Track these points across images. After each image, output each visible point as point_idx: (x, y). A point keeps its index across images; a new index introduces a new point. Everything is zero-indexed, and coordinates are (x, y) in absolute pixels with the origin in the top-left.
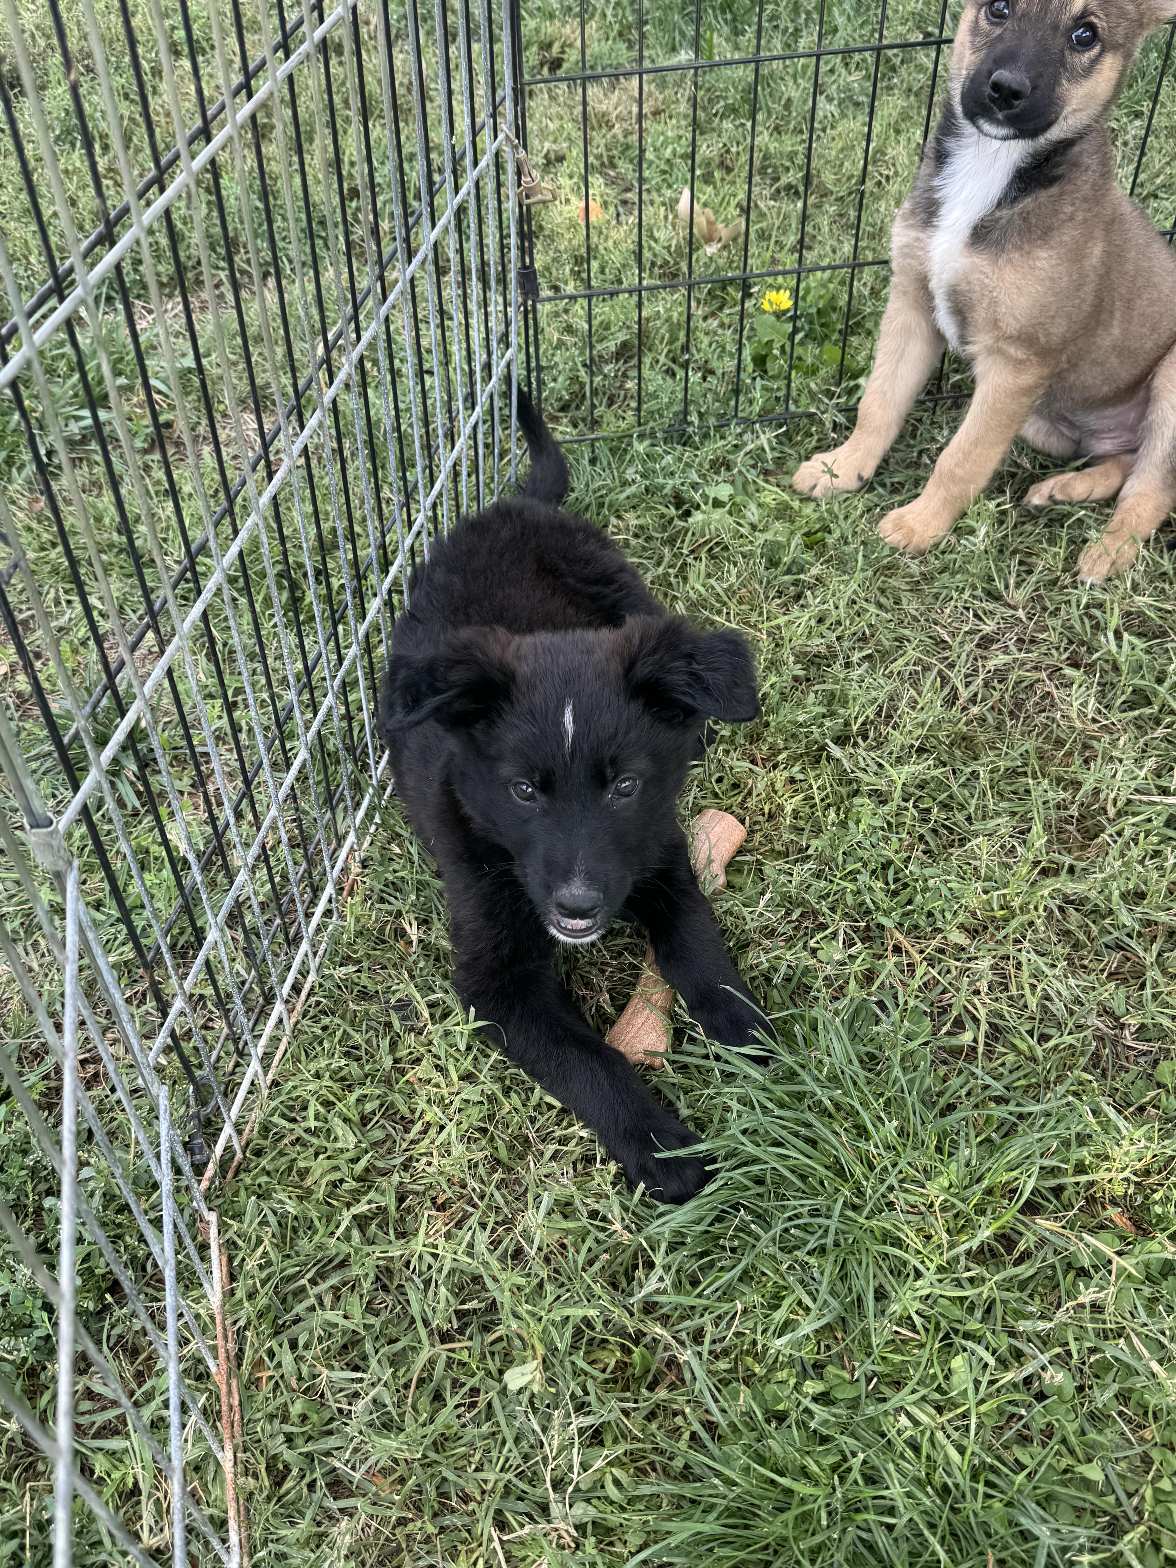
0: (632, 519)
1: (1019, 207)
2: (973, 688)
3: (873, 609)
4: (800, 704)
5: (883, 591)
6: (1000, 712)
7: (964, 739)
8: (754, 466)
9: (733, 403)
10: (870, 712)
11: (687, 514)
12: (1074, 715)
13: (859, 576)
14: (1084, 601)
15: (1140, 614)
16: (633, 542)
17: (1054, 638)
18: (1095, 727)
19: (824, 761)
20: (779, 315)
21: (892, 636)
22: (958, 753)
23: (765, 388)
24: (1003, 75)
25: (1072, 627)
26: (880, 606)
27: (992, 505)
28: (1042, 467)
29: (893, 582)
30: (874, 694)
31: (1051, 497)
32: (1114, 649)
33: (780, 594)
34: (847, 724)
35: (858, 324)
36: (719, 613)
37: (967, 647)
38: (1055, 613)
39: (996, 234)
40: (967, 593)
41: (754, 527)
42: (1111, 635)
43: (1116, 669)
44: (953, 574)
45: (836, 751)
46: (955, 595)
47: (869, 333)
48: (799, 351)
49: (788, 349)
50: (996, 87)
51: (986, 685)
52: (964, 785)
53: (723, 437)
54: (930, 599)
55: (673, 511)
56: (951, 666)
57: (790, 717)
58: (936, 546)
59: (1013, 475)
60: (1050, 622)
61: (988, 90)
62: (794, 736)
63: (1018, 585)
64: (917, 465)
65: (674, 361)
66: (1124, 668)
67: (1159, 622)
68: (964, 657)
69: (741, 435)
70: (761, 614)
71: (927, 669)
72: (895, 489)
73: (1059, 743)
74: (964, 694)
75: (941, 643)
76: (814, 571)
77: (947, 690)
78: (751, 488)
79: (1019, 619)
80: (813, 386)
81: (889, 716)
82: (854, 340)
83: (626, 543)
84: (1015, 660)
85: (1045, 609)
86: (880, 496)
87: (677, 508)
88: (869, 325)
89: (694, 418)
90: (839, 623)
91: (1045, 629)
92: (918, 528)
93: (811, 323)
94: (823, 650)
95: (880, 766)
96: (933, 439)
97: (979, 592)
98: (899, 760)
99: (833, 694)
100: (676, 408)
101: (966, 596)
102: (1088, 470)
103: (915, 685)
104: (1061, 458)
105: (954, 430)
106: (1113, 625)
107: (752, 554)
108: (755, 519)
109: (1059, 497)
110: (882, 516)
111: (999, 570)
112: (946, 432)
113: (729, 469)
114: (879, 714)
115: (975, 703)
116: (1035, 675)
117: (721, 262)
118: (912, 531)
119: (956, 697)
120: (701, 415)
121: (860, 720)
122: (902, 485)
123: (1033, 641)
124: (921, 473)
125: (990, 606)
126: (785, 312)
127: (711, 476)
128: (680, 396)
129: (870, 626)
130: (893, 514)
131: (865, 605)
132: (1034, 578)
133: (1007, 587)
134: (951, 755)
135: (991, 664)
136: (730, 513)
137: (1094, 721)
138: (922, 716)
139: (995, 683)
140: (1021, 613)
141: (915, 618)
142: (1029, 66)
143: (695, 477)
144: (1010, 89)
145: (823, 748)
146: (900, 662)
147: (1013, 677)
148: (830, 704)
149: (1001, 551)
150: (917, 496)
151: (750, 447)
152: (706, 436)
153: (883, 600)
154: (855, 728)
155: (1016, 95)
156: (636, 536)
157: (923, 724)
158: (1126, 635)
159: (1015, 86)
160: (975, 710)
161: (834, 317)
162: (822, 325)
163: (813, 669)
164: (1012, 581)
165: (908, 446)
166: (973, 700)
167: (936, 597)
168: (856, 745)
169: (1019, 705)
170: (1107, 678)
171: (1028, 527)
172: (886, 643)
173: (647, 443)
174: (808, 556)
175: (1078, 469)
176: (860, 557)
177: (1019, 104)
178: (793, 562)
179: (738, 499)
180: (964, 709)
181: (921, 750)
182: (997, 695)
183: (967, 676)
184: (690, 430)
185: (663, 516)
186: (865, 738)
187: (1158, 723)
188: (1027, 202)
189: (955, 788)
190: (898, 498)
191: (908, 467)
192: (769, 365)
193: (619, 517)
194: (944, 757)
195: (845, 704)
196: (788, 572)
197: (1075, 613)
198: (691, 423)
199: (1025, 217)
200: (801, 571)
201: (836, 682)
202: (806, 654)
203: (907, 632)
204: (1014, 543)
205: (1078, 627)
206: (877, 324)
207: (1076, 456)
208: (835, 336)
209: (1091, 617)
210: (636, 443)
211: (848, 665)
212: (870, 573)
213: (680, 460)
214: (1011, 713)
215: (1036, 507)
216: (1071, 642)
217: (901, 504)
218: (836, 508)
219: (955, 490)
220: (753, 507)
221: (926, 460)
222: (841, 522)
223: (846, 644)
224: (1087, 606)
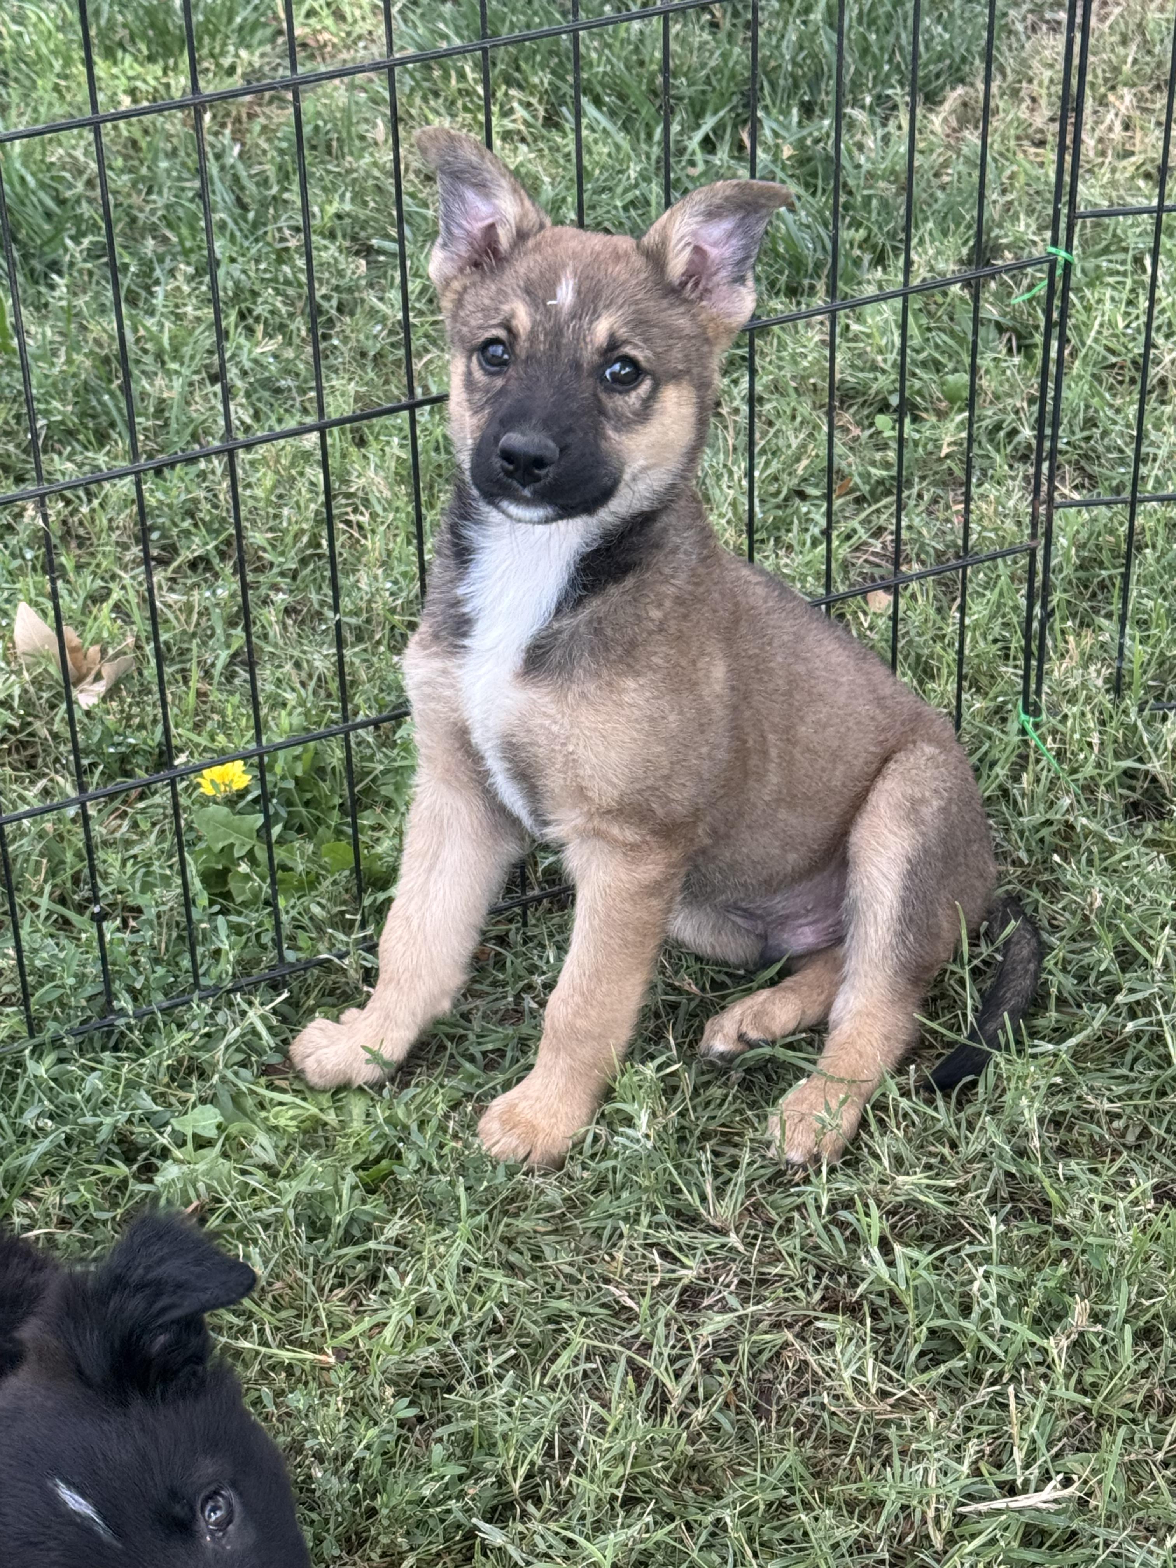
0: (51, 1195)
1: (584, 614)
2: (687, 1378)
3: (500, 1277)
4: (420, 1467)
5: (509, 1241)
6: (739, 1411)
7: (692, 1467)
8: (244, 1064)
9: (186, 963)
10: (535, 1454)
11: (148, 1171)
12: (850, 1393)
13: (464, 1227)
14: (825, 1201)
15: (912, 1204)
16: (62, 1236)
17: (794, 1269)
18: (884, 1406)
19: (478, 1556)
20: (233, 800)
21: (542, 1314)
22: (688, 1494)
23: (237, 930)
24: (514, 439)
25: (817, 1247)
26: (511, 1268)
27: (649, 1070)
28: (716, 985)
29: (523, 1224)
30: (534, 1422)
31: (741, 1037)
32: (884, 1271)
33: (341, 1280)
34: (501, 1482)
35: (367, 790)
36: (244, 1332)
37: (663, 1313)
38: (786, 1230)
39: (557, 655)
40: (645, 1220)
41: (271, 1171)
42: (875, 1252)
43: (895, 1301)
44: (616, 1192)
45: (494, 1535)
46: (625, 1228)
47: (389, 804)
48: (280, 854)
49: (261, 854)
50: (508, 455)
51: (707, 1366)
52: (708, 1546)
53: (181, 1026)
54: (587, 1242)
55: (123, 1169)
56: (647, 1347)
57: (409, 1493)
58: (578, 1145)
59: (674, 1007)
60: (784, 1245)
61: (498, 463)
62: (421, 1524)
63: (720, 1192)
64: (516, 1014)
65: (62, 901)
66: (908, 1300)
67: (945, 1210)
68: (661, 1330)
69: (211, 1016)
70: (316, 1321)
71: (609, 1360)
72: (491, 1062)
73: (840, 1442)
74: (677, 1391)
75: (620, 1312)
76: (392, 1231)
77: (648, 1389)
78: (249, 1103)
79: (732, 1249)
80: (316, 910)
81: (567, 1454)
82: (366, 820)
83: (50, 1237)
84: (741, 1319)
85: (770, 1224)
86: (471, 1077)
87: (129, 1161)
88: (386, 791)
89: (124, 1002)
90: (450, 1311)
91: (777, 1257)
92: (543, 1123)
93: (289, 803)
94: (435, 1363)
95: (571, 1543)
96: (533, 969)
97: (663, 1216)
98: (598, 1528)
99: (467, 1436)
100: (90, 990)
101: (642, 1228)
102: (788, 982)
103: (597, 1393)
104: (744, 965)
105: (562, 948)
106: (875, 1233)
107: (279, 1219)
108: (270, 1157)
109: (753, 1035)
110: (480, 1111)
111: (685, 1173)
112: (551, 954)
113: (203, 1075)
114: (549, 1454)
115: (696, 1402)
116: (777, 1338)
117: (110, 719)
118: (533, 1129)
119: (666, 1400)
120: (135, 995)
121: (522, 1472)
122: (501, 1052)
123: (763, 1281)
124: (525, 1029)
125: (684, 1238)
126: (242, 794)
127: (176, 1094)
128: (93, 970)
129: (502, 1306)
130: (498, 1105)
131: (487, 1273)
132: (740, 1177)
133: (703, 1198)
134: (678, 1499)
135: (706, 1333)
136: (225, 1155)
137: (883, 1394)
138: (619, 1444)
139: (719, 1364)
140: (734, 1240)
141: (570, 1278)
142: (547, 424)
143: (147, 1103)
144: (526, 455)
145: (471, 1534)
146: (565, 1358)
147: (744, 1348)
148: (467, 1453)
149: (682, 1140)
150: (530, 1067)
151: (234, 1034)
152: (150, 1028)
153: (514, 1258)
154: (516, 1486)
155: (540, 462)
156: (64, 1223)
157: (622, 1457)
158: (898, 1248)
159: (533, 451)
160: (699, 1414)
161: (325, 787)
162: (307, 804)
163: (425, 1400)
164: (709, 1190)
165: (495, 984)
166: (692, 1399)
167: (597, 1233)
168: (525, 1516)
169: (765, 1392)
170: (888, 1321)
171: (716, 1092)
172: (534, 1329)
173: (50, 1059)
174: (375, 1206)
175: (772, 983)
176: (461, 1192)
177: (548, 474)
178: (352, 1220)
179: (234, 1129)
180: (682, 1416)
181: (630, 1502)
182: (727, 1383)
183: (673, 1360)
184: (121, 1022)
185: (106, 1181)
186: (538, 1502)
187: (978, 1377)
188: (594, 606)
189: (695, 1555)
190: (501, 1077)
191: (501, 1022)
192: (233, 885)
193: (26, 1196)
194: (669, 1506)
195: (490, 1449)
196: (348, 1239)
197: (815, 1223)
198: (122, 1012)
199: (597, 627)
200: (368, 1233)
201: (467, 1417)
202: (408, 1377)
203: (563, 1304)
204: (701, 1121)
205: (826, 1248)
206: (399, 788)
207: (765, 962)
208: (335, 818)
209: (843, 1225)
210: (30, 1064)
211: (482, 1382)
212: (483, 1216)
213: (116, 1078)
214: (756, 1407)
215: (722, 1056)
216: (820, 1271)
217: (507, 1086)
218: (401, 1112)
219: (586, 1052)
220: (262, 1138)
221: (529, 1003)
222: (415, 1136)
223: (470, 1345)
224: (833, 1207)
